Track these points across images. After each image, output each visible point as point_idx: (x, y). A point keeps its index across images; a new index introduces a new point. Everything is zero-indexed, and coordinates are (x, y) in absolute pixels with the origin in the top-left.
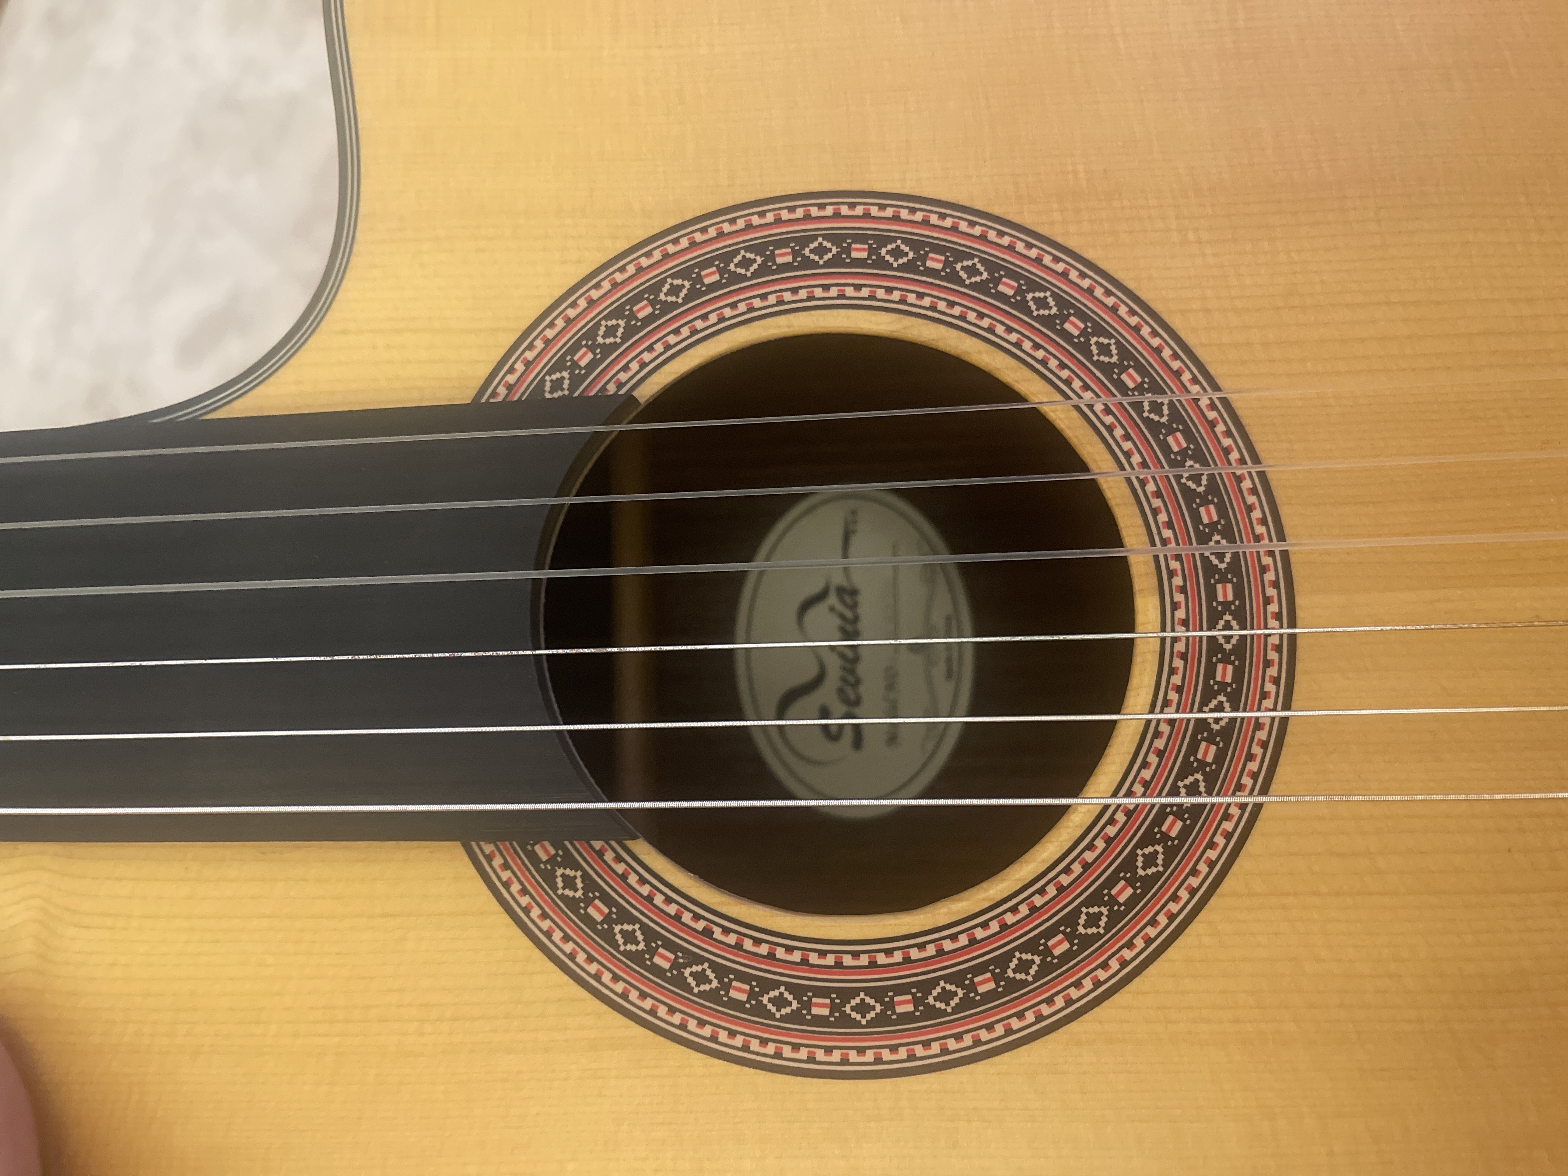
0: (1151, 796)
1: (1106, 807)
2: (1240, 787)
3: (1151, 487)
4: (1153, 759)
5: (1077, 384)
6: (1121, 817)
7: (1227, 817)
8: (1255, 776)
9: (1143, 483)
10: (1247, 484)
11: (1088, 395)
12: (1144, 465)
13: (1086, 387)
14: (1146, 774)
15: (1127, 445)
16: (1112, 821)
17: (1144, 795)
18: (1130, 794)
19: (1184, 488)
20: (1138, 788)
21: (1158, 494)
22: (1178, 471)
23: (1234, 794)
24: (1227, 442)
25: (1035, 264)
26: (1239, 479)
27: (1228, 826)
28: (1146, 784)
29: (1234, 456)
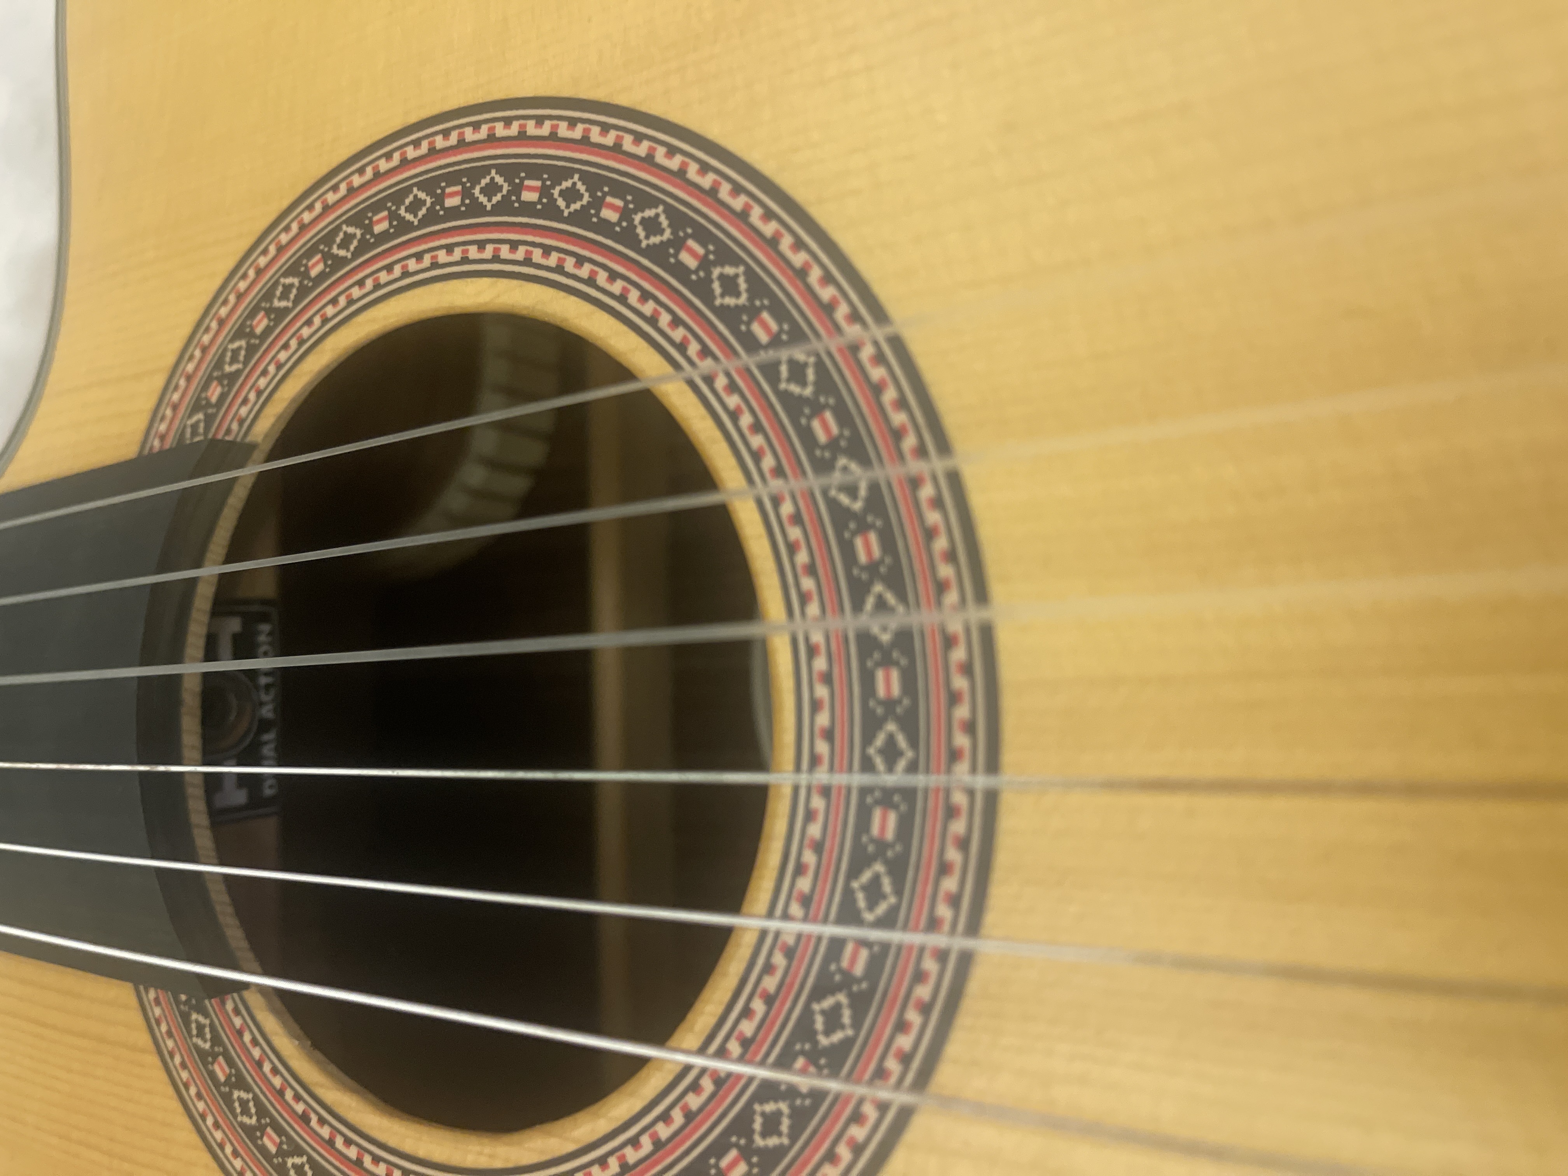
0: (750, 1062)
1: (688, 1068)
2: (881, 1073)
3: (787, 508)
4: (758, 1006)
5: (693, 348)
6: (707, 1085)
7: (857, 1118)
8: (906, 1059)
9: (776, 501)
10: (927, 492)
11: (707, 364)
12: (779, 471)
13: (705, 352)
14: (747, 1028)
15: (757, 441)
16: (695, 1087)
17: (741, 1059)
18: (722, 1053)
19: (833, 505)
20: (734, 1047)
21: (797, 519)
22: (824, 481)
23: (871, 1082)
24: (899, 418)
25: (646, 166)
26: (915, 483)
27: (858, 1133)
28: (746, 1043)
29: (909, 442)
